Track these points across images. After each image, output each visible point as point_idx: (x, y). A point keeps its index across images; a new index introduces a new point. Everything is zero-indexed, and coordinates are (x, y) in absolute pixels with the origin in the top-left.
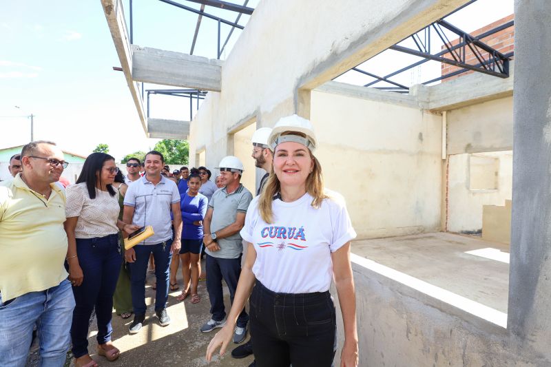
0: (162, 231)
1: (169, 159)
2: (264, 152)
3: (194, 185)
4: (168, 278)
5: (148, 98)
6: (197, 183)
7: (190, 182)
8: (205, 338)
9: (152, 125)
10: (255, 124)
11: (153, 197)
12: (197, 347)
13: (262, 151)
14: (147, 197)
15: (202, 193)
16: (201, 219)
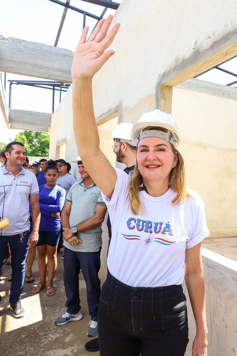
0: (20, 221)
1: (29, 150)
2: (122, 147)
3: (52, 177)
4: (24, 270)
5: (10, 88)
6: (54, 175)
7: (47, 174)
8: (59, 331)
9: (13, 116)
10: (116, 119)
11: (12, 188)
12: (50, 339)
13: (120, 145)
14: (6, 188)
15: (59, 185)
16: (59, 211)
